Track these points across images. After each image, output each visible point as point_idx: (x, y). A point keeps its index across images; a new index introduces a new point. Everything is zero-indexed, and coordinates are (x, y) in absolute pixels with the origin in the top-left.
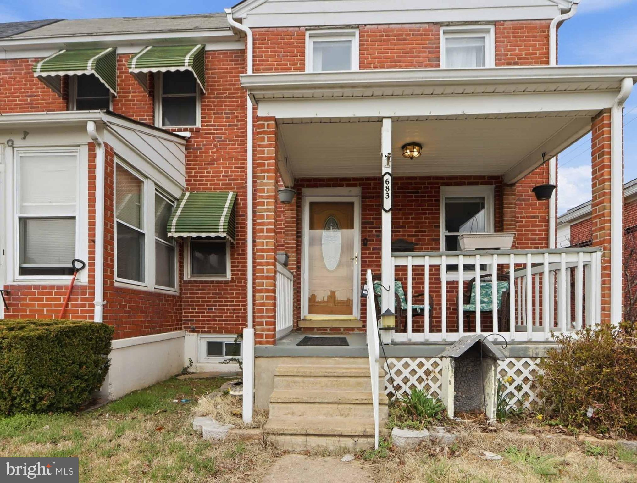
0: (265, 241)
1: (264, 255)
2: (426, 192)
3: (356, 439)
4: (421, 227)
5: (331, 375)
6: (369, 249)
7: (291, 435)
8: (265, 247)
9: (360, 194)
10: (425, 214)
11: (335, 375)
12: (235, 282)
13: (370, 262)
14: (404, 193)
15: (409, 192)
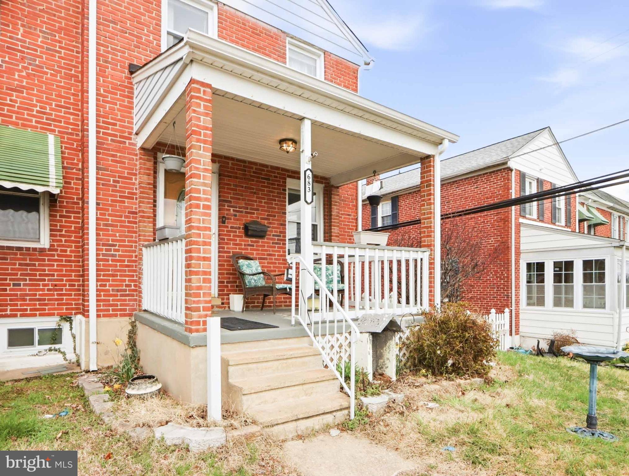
0: (201, 218)
1: (200, 234)
2: (276, 181)
3: (334, 414)
4: (272, 212)
5: (282, 358)
6: (227, 227)
7: (283, 423)
8: (201, 225)
9: (218, 171)
10: (275, 200)
11: (285, 357)
12: (56, 250)
13: (228, 239)
14: (258, 178)
15: (262, 178)
